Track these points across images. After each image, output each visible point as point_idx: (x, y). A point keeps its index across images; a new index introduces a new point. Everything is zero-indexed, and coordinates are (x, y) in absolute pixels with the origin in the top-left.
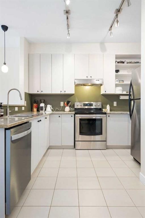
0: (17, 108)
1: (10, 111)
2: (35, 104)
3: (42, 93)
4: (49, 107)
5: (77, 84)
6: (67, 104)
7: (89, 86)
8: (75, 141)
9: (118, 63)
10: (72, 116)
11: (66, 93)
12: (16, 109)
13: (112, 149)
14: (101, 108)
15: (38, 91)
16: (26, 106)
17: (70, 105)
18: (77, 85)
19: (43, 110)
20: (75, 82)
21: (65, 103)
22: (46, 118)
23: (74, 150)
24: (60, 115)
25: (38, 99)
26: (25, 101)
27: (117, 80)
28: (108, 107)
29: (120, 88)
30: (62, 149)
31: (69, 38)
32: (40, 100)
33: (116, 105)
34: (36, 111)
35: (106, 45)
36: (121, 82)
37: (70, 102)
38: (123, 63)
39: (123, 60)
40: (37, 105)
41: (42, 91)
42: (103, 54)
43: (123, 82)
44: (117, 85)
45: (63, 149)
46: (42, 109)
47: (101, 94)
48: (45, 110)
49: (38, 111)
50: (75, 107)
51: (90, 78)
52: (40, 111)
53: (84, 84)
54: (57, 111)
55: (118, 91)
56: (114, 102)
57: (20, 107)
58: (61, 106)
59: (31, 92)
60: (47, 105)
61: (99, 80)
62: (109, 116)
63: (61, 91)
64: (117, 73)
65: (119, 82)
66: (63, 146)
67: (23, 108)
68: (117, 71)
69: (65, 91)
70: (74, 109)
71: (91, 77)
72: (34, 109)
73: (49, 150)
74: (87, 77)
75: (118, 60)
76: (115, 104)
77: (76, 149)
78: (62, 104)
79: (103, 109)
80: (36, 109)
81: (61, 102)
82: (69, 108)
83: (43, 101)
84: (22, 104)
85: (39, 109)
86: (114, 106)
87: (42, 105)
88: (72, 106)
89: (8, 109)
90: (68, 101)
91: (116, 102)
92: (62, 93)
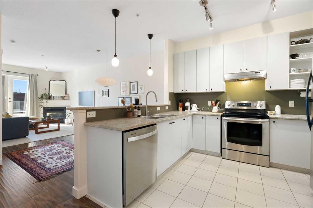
0: (160, 107)
1: (148, 112)
2: (180, 104)
3: (187, 92)
4: (195, 106)
5: (228, 80)
6: (216, 104)
7: (246, 80)
8: (221, 148)
9: (297, 43)
10: (218, 119)
11: (214, 91)
12: (159, 109)
13: (280, 169)
14: (265, 109)
15: (182, 90)
16: (170, 105)
17: (219, 105)
19: (188, 110)
20: (224, 77)
21: (214, 102)
22: (184, 119)
23: (221, 159)
24: (204, 117)
25: (183, 98)
26: (169, 100)
27: (294, 69)
28: (278, 108)
30: (206, 154)
31: (212, 28)
32: (186, 99)
33: (293, 106)
34: (182, 110)
36: (301, 72)
37: (219, 101)
38: (307, 41)
39: (307, 38)
40: (182, 104)
41: (186, 90)
42: (267, 36)
44: (292, 77)
45: (208, 155)
46: (187, 109)
47: (266, 90)
48: (191, 110)
49: (183, 110)
50: (226, 108)
51: (246, 71)
53: (237, 79)
54: (204, 110)
55: (298, 84)
56: (290, 101)
57: (163, 107)
58: (209, 105)
59: (176, 92)
60: (193, 105)
62: (274, 122)
63: (207, 90)
64: (294, 58)
65: (299, 72)
66: (206, 151)
67: (167, 108)
68: (293, 56)
69: (211, 89)
70: (224, 110)
71: (247, 69)
72: (180, 108)
73: (192, 153)
74: (241, 70)
75: (296, 40)
76: (291, 104)
77: (223, 158)
78: (210, 103)
79: (268, 111)
80: (182, 108)
81: (209, 101)
82: (217, 108)
83: (189, 99)
84: (165, 104)
85: (185, 108)
86: (289, 106)
87: (188, 104)
88: (222, 106)
89: (147, 110)
90: (216, 100)
91: (293, 102)
92: (209, 91)
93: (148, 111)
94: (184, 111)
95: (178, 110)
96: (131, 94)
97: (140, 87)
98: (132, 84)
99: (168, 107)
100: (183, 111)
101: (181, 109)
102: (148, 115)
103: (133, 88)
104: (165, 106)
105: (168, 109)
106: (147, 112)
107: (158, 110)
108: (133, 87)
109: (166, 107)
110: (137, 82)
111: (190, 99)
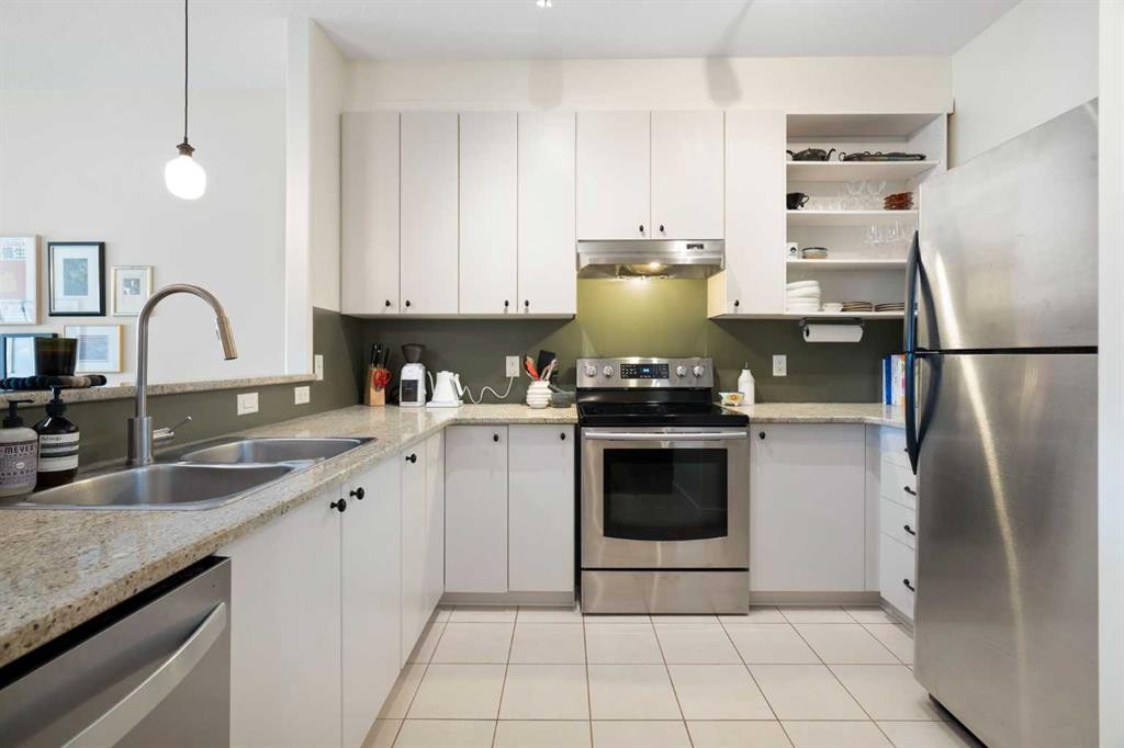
0: (254, 396)
1: (159, 434)
2: (375, 370)
3: (410, 311)
4: (447, 383)
5: (590, 266)
6: (540, 368)
7: (648, 274)
8: (578, 570)
9: (799, 157)
10: (563, 437)
11: (536, 310)
12: (248, 404)
13: (777, 608)
14: (711, 386)
15: (388, 304)
16: (320, 377)
17: (554, 373)
18: (588, 273)
19: (416, 400)
20: (578, 255)
21: (530, 361)
22: (413, 459)
23: (574, 617)
24: (501, 431)
25: (390, 340)
26: (316, 352)
27: (795, 245)
28: (746, 381)
29: (810, 287)
30: (510, 608)
32: (403, 347)
33: (784, 373)
34: (383, 403)
35: (740, 65)
36: (811, 257)
37: (552, 356)
38: (824, 157)
39: (824, 147)
40: (385, 371)
41: (408, 304)
42: (724, 114)
43: (824, 256)
44: (794, 273)
45: (518, 608)
46: (410, 395)
47: (709, 316)
48: (429, 397)
49: (392, 400)
50: (580, 385)
51: (656, 235)
52: (402, 404)
54: (490, 400)
55: (799, 301)
56: (775, 358)
57: (276, 394)
58: (508, 375)
59: (353, 309)
60: (438, 374)
61: (701, 247)
62: (763, 436)
63: (507, 304)
64: (795, 208)
65: (804, 257)
66: (514, 593)
67: (302, 396)
68: (794, 200)
69: (527, 304)
70: (572, 393)
71: (662, 229)
72: (372, 390)
73: (445, 615)
74: (642, 229)
75: (797, 149)
76: (779, 365)
77: (583, 615)
78: (513, 366)
79: (722, 394)
80: (383, 391)
81: (508, 359)
82: (549, 387)
83: (418, 350)
84: (292, 373)
85: (397, 393)
86: (775, 374)
87: (412, 372)
88: (563, 380)
89: (146, 421)
90: (542, 352)
91: (784, 358)
92: (515, 312)
93: (156, 426)
94: (397, 403)
95: (362, 399)
96: (52, 315)
97: (122, 275)
98: (61, 254)
99: (307, 389)
100: (392, 407)
101: (377, 396)
102: (158, 459)
103: (67, 277)
104: (289, 386)
105: (307, 400)
106: (151, 433)
107: (241, 411)
108: (74, 275)
109: (298, 390)
110: (102, 246)
111: (423, 347)
